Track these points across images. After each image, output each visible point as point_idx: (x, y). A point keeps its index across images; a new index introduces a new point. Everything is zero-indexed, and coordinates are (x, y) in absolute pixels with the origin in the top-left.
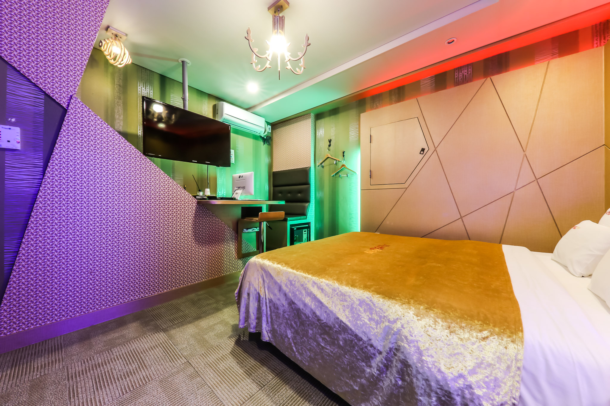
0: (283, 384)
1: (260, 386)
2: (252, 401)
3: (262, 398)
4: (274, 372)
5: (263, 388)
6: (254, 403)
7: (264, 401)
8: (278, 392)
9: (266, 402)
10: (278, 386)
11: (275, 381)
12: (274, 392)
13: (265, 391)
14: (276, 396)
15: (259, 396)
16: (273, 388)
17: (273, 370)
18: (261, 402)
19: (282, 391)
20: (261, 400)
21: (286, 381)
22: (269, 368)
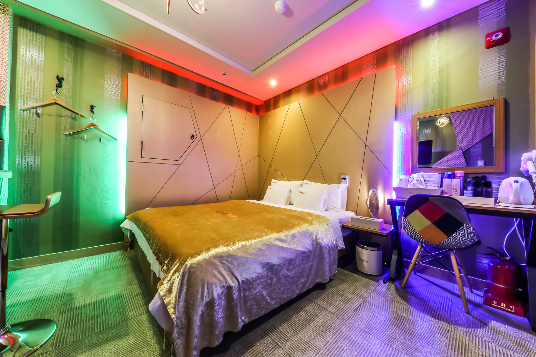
0: (277, 330)
1: (277, 347)
2: (292, 353)
3: (290, 345)
4: (263, 337)
5: (280, 345)
6: (294, 351)
7: (292, 344)
8: (284, 334)
9: (293, 342)
10: (278, 334)
11: (274, 336)
12: (284, 336)
13: (283, 343)
14: (288, 335)
15: (287, 348)
16: (280, 337)
17: (261, 337)
18: (293, 346)
19: (283, 331)
20: (291, 346)
21: (274, 328)
22: (258, 341)
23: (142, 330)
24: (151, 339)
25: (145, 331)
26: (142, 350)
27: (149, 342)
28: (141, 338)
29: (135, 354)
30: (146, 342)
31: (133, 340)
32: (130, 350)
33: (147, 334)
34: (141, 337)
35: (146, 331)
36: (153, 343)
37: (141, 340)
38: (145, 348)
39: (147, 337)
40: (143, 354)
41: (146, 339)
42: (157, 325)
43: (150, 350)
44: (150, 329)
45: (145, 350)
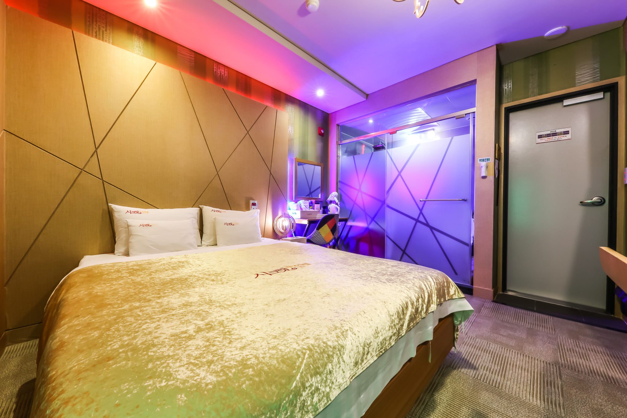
23: (448, 408)
24: (448, 393)
25: (447, 405)
26: (462, 393)
27: (452, 393)
28: (455, 402)
29: (470, 396)
30: (454, 395)
31: (463, 409)
32: (471, 403)
33: (447, 400)
34: (455, 404)
35: (445, 404)
36: (449, 389)
37: (456, 401)
38: (458, 391)
39: (450, 397)
40: (463, 389)
41: (452, 397)
42: (431, 398)
43: (456, 386)
44: (440, 402)
45: (460, 390)
